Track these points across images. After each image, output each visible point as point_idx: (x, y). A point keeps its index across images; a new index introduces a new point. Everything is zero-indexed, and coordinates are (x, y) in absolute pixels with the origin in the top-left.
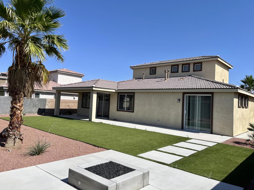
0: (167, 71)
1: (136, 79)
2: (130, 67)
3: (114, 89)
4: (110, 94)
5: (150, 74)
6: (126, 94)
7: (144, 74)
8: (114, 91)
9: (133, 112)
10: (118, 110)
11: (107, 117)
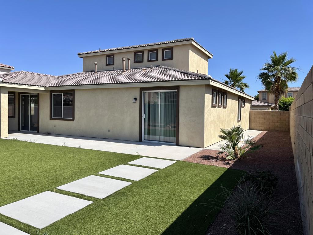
0: (125, 59)
1: (86, 72)
3: (43, 86)
4: (39, 94)
5: (107, 65)
6: (62, 93)
7: (96, 64)
8: (43, 89)
9: (73, 120)
10: (51, 119)
11: (35, 129)
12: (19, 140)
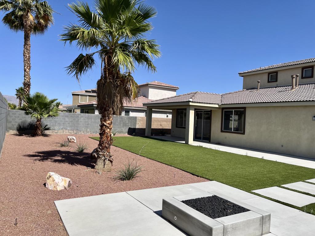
0: (295, 76)
1: (247, 90)
2: (239, 74)
3: (217, 104)
4: (211, 110)
5: (269, 82)
6: (233, 110)
7: (259, 82)
8: (217, 106)
10: (222, 131)
12: (204, 147)
